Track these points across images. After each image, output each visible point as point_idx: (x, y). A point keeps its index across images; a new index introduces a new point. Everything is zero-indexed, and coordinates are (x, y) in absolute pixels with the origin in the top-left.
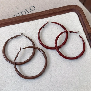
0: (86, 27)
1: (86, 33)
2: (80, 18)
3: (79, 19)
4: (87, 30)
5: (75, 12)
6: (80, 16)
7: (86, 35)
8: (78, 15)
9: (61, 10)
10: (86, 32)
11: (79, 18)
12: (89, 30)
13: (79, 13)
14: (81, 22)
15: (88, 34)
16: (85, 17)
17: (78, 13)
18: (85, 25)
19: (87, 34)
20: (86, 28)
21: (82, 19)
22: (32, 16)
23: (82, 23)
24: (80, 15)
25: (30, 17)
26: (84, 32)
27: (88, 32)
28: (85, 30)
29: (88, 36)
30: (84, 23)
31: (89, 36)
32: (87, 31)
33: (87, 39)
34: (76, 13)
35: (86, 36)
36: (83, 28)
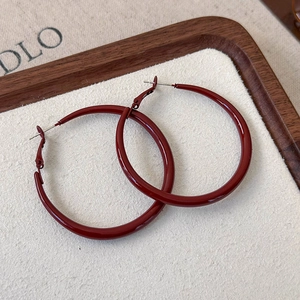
0: (279, 113)
1: (280, 141)
2: (247, 73)
3: (243, 78)
4: (281, 126)
5: (217, 49)
6: (242, 67)
7: (280, 151)
8: (232, 59)
9: (157, 44)
10: (278, 135)
11: (240, 73)
12: (295, 128)
13: (238, 50)
14: (250, 92)
15: (292, 147)
16: (267, 67)
17: (232, 51)
18: (269, 104)
19: (285, 146)
20: (277, 119)
21: (256, 79)
22: (25, 85)
23: (258, 95)
24: (246, 59)
25: (13, 89)
26: (273, 136)
27: (288, 138)
28: (274, 127)
29: (290, 155)
30: (265, 95)
31: (296, 153)
32: (284, 132)
33: (290, 170)
34: (224, 52)
35: (283, 156)
36: (264, 120)
